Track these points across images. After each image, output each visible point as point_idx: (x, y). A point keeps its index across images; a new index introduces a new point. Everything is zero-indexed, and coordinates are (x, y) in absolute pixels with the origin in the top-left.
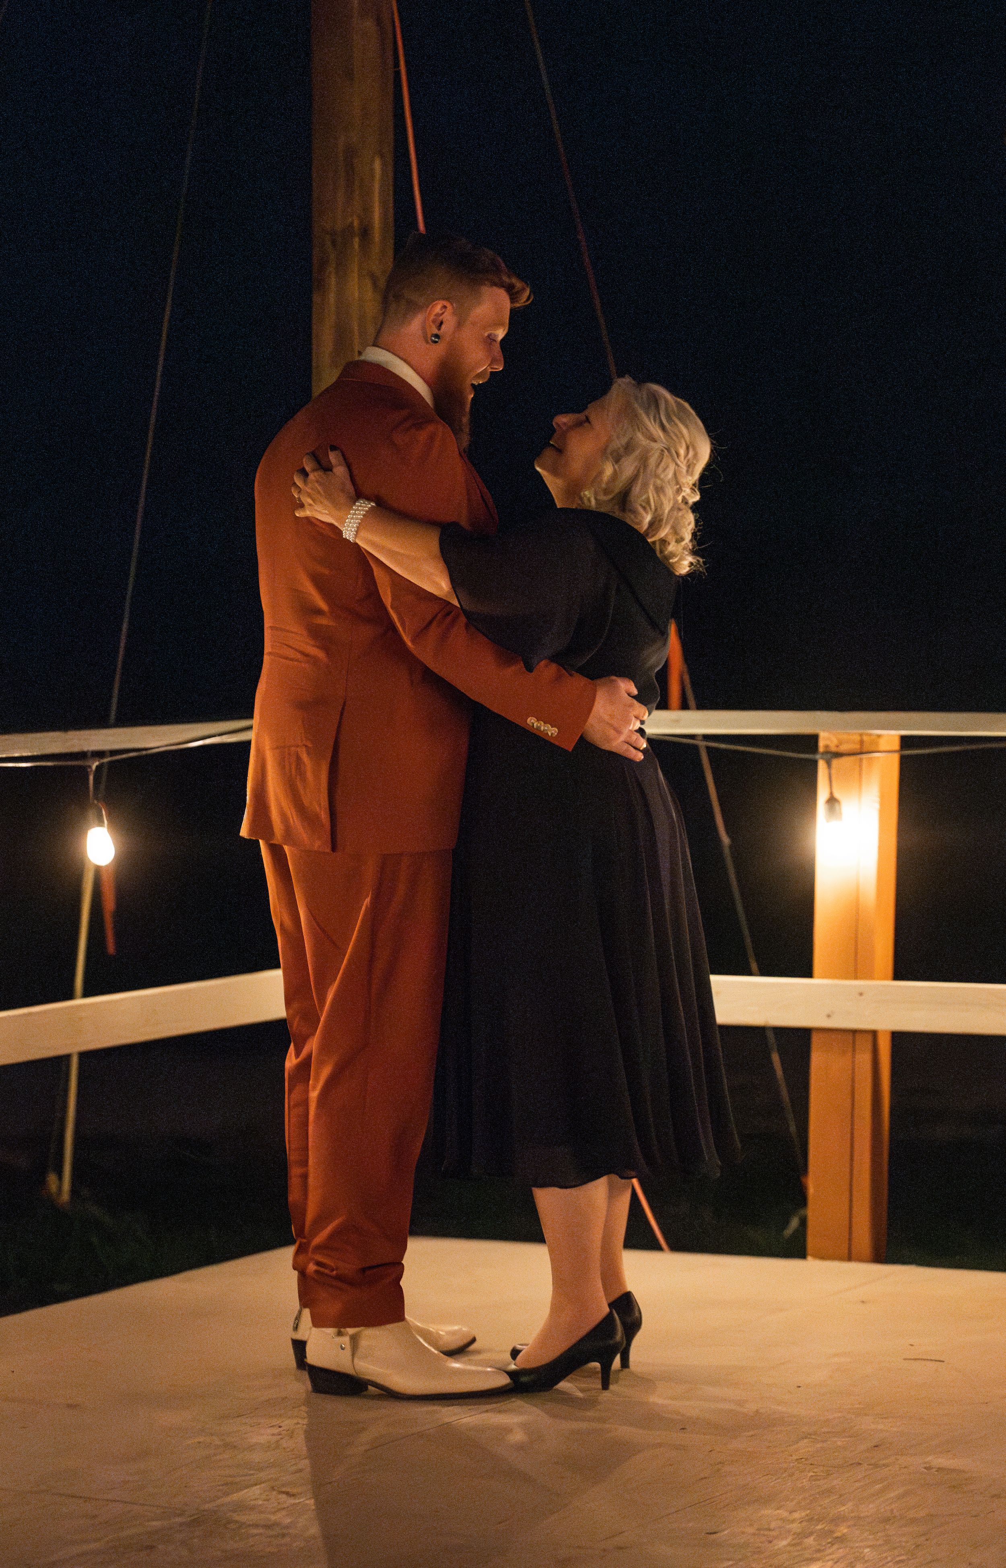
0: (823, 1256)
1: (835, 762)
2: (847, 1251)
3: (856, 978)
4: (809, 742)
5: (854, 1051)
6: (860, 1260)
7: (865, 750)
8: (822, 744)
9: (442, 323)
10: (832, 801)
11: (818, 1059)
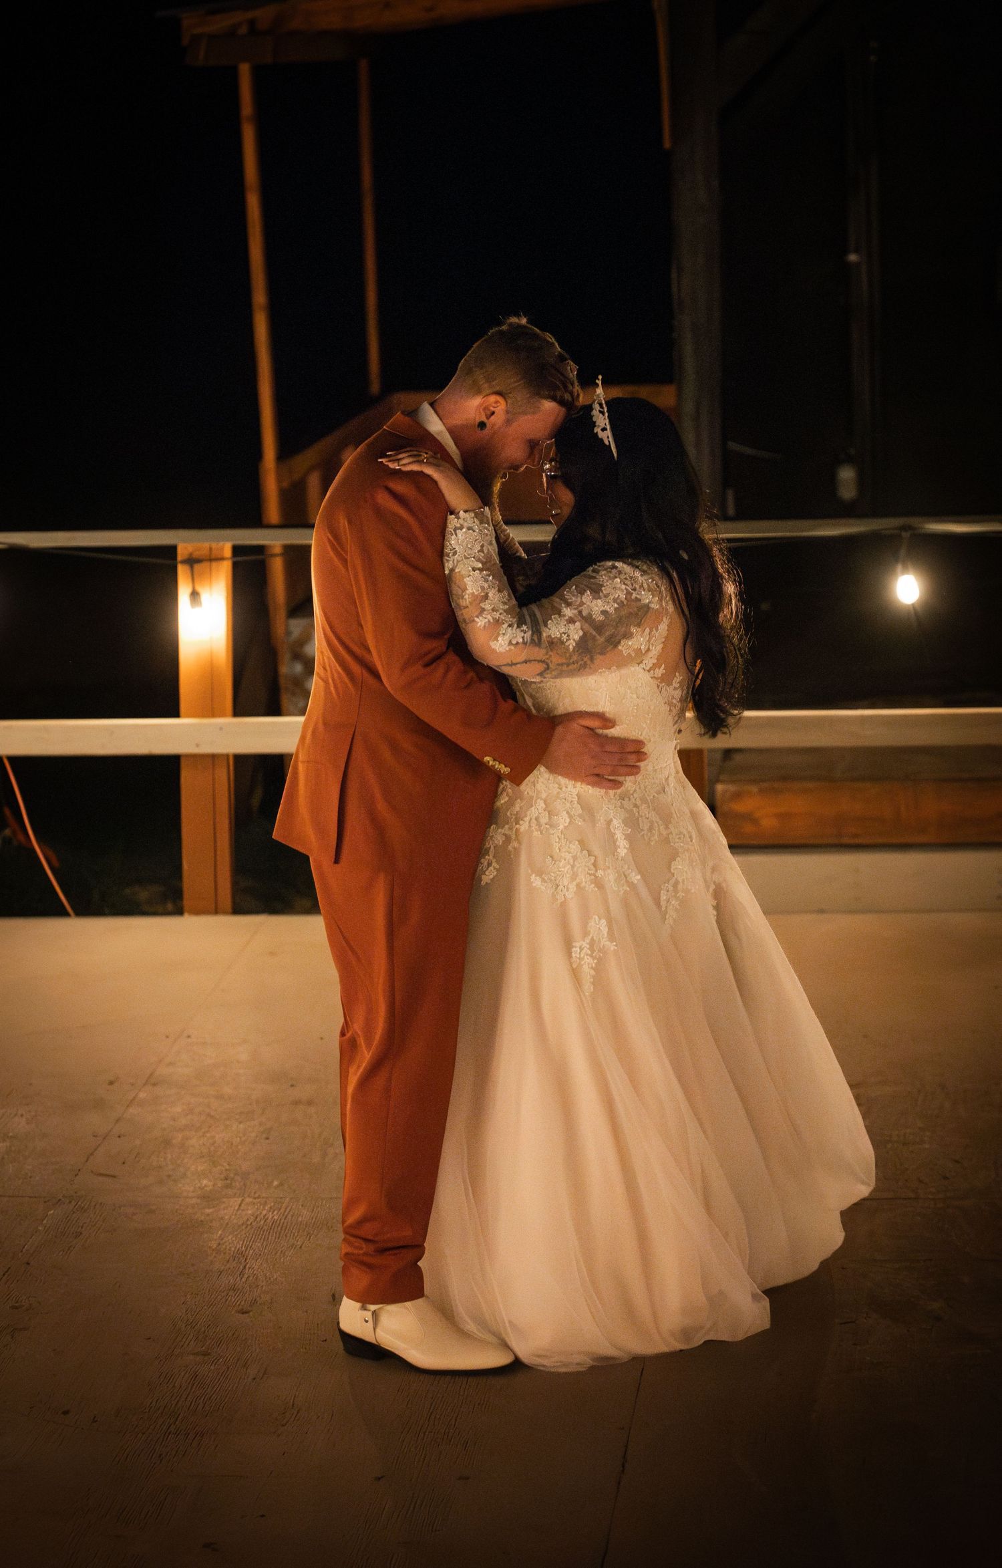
0: (197, 912)
1: (196, 567)
2: (213, 905)
3: (213, 715)
4: (171, 551)
5: (214, 766)
6: (225, 913)
7: (213, 557)
8: (179, 551)
9: (493, 413)
10: (195, 595)
11: (186, 776)
